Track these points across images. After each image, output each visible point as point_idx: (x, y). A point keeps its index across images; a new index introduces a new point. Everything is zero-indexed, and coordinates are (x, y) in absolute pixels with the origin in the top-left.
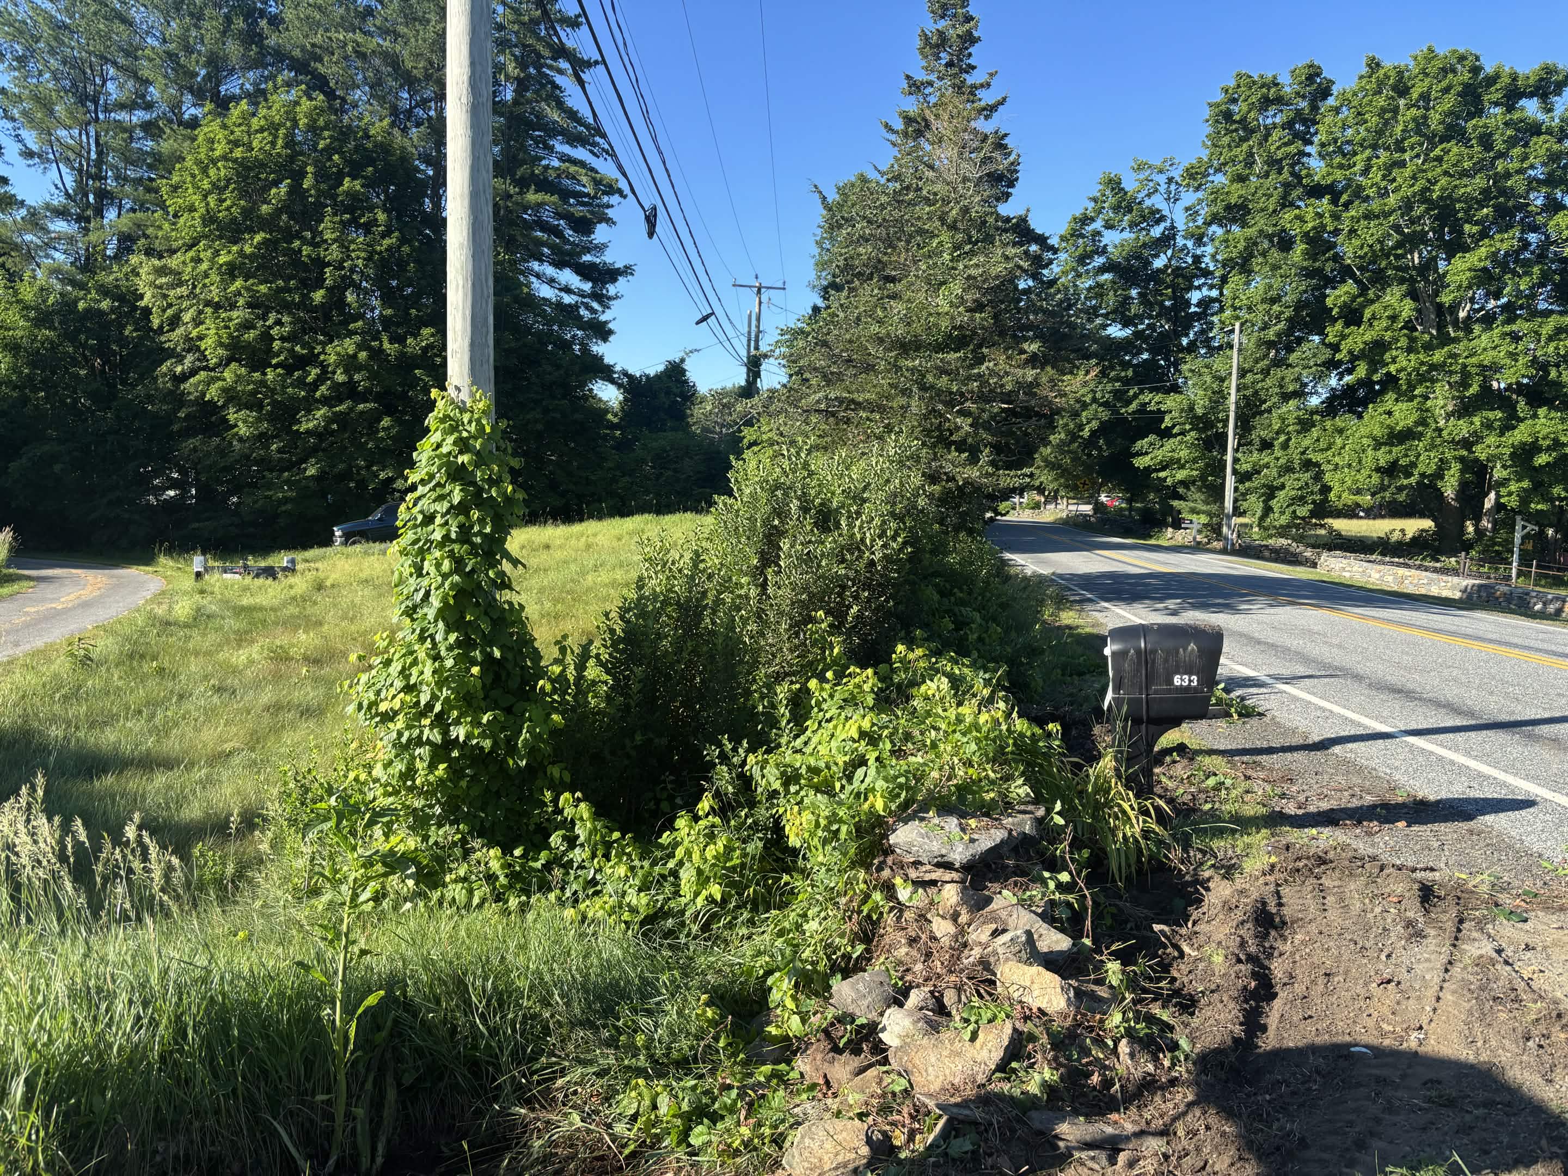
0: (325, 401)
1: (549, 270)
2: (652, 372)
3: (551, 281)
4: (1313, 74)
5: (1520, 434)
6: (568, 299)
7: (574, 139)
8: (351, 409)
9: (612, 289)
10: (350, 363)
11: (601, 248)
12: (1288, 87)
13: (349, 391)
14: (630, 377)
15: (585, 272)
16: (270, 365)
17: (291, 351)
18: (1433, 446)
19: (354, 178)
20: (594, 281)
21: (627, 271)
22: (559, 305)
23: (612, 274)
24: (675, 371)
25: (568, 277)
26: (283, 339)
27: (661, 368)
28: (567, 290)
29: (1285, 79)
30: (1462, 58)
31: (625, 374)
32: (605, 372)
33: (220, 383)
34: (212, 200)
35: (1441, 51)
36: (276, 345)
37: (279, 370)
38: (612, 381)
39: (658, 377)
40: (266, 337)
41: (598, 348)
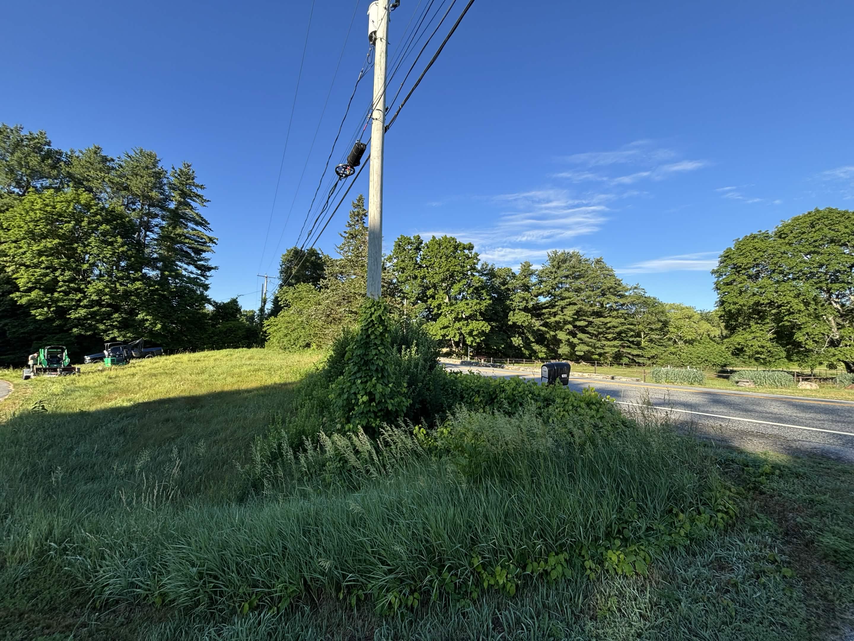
0: (85, 307)
1: (185, 266)
2: (226, 302)
3: (185, 269)
4: (419, 238)
5: (470, 327)
6: (192, 276)
7: (197, 223)
8: (98, 310)
9: (208, 274)
10: (100, 292)
11: (207, 260)
12: (413, 240)
13: (98, 303)
14: (216, 303)
15: (198, 267)
16: (57, 291)
17: (68, 286)
18: (452, 330)
19: (107, 224)
20: (202, 270)
21: (216, 268)
22: (189, 278)
23: (209, 269)
24: (234, 302)
25: (191, 268)
26: (64, 281)
27: (229, 300)
28: (192, 273)
29: (412, 238)
30: (453, 239)
31: (214, 302)
32: (209, 301)
33: (29, 298)
34: (31, 225)
35: (448, 237)
36: (60, 284)
37: (61, 294)
38: (211, 304)
39: (228, 303)
40: (55, 281)
41: (206, 293)
